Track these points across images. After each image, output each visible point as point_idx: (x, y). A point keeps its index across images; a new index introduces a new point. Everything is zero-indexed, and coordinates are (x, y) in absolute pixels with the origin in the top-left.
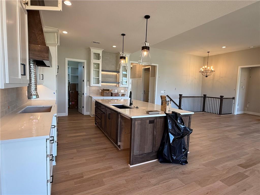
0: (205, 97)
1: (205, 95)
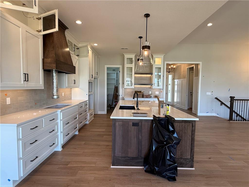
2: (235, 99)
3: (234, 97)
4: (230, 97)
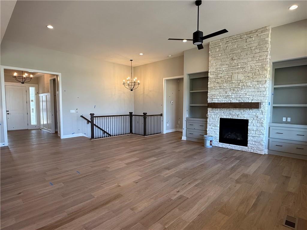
1: (131, 113)
3: (94, 114)
4: (90, 113)
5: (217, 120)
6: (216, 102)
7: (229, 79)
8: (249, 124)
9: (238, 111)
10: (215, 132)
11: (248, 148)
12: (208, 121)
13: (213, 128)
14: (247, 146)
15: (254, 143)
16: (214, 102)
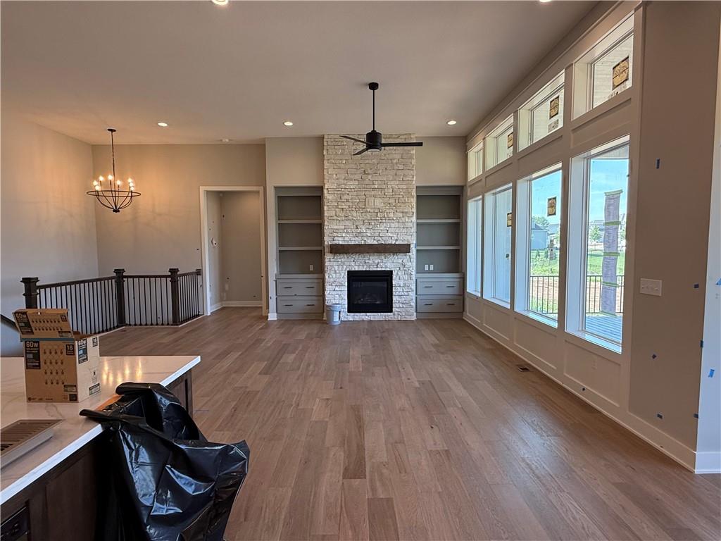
0: (120, 276)
1: (119, 272)
2: (38, 284)
3: (37, 278)
4: (23, 279)
5: (343, 274)
6: (341, 243)
7: (361, 205)
8: (394, 277)
9: (377, 257)
10: (340, 295)
11: (394, 315)
12: (327, 277)
13: (337, 289)
14: (391, 311)
15: (401, 305)
16: (337, 242)
